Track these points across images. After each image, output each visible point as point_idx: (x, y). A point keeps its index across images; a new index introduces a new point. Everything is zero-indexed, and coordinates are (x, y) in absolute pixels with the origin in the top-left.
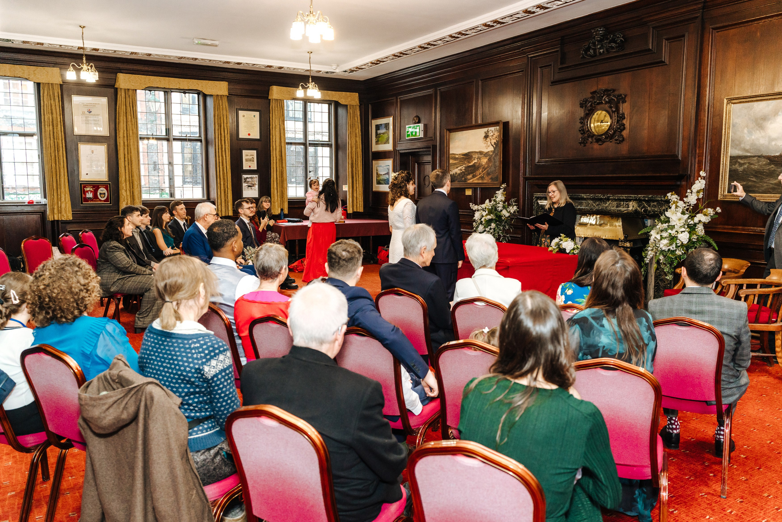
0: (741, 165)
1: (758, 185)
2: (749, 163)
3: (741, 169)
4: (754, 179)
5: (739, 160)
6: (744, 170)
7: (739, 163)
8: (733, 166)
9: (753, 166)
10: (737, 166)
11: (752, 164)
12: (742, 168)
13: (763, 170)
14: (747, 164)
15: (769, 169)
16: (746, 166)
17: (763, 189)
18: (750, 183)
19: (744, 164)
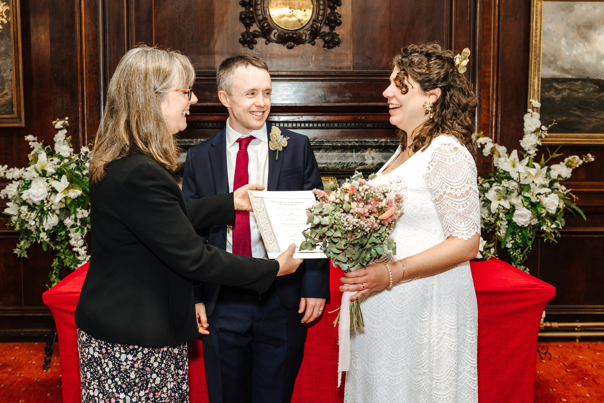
0: (558, 91)
1: (583, 121)
2: (569, 89)
3: (558, 97)
4: (578, 113)
5: (555, 85)
6: (563, 99)
7: (555, 88)
8: (546, 93)
9: (576, 95)
10: (551, 93)
11: (575, 91)
12: (560, 96)
13: (590, 99)
14: (567, 91)
15: (598, 99)
16: (565, 93)
17: (591, 126)
18: (572, 119)
19: (564, 90)
